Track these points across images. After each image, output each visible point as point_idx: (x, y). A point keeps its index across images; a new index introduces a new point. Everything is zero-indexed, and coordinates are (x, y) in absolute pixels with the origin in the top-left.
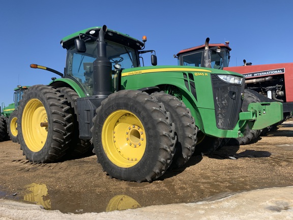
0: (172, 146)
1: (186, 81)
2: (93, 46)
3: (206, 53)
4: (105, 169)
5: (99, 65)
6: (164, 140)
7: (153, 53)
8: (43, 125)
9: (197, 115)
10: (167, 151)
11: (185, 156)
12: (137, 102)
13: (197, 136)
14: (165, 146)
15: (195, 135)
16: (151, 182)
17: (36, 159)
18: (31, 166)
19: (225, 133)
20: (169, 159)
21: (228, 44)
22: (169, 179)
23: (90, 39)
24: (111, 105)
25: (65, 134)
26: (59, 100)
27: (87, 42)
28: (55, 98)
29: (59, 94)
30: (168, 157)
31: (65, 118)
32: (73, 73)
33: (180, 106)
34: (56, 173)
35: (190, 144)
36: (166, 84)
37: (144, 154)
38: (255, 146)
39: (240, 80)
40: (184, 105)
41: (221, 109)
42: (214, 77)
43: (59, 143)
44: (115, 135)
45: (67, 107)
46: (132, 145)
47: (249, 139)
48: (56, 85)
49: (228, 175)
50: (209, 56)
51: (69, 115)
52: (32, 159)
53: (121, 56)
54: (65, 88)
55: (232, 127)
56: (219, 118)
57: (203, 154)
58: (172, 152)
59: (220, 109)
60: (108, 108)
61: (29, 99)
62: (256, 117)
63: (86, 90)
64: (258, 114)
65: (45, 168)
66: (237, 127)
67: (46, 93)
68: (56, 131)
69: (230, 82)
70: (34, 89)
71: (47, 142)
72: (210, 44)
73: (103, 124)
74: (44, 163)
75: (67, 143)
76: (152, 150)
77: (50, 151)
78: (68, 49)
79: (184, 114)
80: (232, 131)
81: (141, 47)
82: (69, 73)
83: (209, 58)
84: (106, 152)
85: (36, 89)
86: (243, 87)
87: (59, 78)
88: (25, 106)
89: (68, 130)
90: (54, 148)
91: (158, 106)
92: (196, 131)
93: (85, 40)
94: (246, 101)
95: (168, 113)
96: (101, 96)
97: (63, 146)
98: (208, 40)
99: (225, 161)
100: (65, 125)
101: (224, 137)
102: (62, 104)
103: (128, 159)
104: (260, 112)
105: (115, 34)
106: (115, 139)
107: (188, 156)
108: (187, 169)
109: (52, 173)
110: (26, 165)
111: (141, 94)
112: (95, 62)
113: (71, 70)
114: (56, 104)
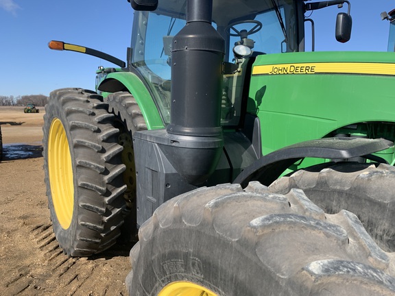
25: (107, 214)
26: (98, 131)
31: (106, 178)
51: (121, 168)
53: (258, 18)
75: (113, 228)
82: (136, 59)
89: (115, 202)
96: (184, 140)
100: (108, 193)
102: (103, 141)
113: (143, 54)
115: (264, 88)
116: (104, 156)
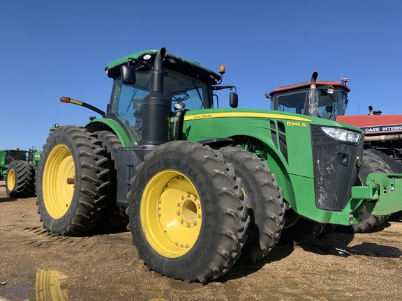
0: (241, 231)
1: (273, 132)
2: (147, 76)
3: (312, 94)
4: (142, 255)
5: (152, 104)
6: (230, 221)
7: (234, 90)
8: (70, 181)
9: (287, 185)
10: (232, 239)
11: (263, 247)
12: (194, 161)
13: (285, 217)
14: (229, 231)
15: (281, 215)
16: (205, 284)
17: (55, 229)
18: (47, 239)
19: (329, 216)
20: (235, 251)
21: (346, 82)
22: (234, 281)
23: (143, 66)
24: (157, 161)
25: (97, 198)
26: (94, 148)
27: (140, 70)
28: (88, 146)
29: (94, 140)
30: (234, 248)
31: (98, 175)
32: (119, 112)
33: (261, 170)
34: (75, 253)
35: (273, 229)
36: (244, 136)
37: (198, 240)
38: (379, 236)
39: (356, 137)
40: (267, 169)
41: (324, 178)
42: (316, 130)
43: (88, 210)
44: (160, 206)
45: (104, 159)
46: (185, 223)
47: (369, 225)
48: (94, 127)
49: (328, 285)
50: (315, 98)
51: (105, 171)
52: (51, 228)
54: (106, 132)
55: (339, 207)
56: (320, 192)
57: (295, 243)
58: (240, 241)
59: (322, 179)
60: (153, 165)
61: (55, 144)
62: (379, 194)
63: (134, 136)
64: (382, 190)
65: (64, 244)
66: (348, 209)
67: (76, 137)
68: (84, 192)
69: (340, 139)
70: (63, 131)
71: (71, 207)
72: (319, 81)
73: (144, 189)
74: (65, 235)
75: (98, 209)
76: (209, 235)
77: (74, 219)
78: (114, 79)
79: (266, 182)
80: (339, 213)
81: (216, 80)
82: (113, 111)
83: (315, 101)
84: (145, 230)
85: (65, 131)
86: (361, 146)
87: (99, 118)
88: (49, 153)
89: (102, 191)
90: (79, 215)
91: (224, 169)
92: (283, 210)
93: (137, 67)
94: (368, 168)
95: (239, 179)
96: (150, 147)
97: (92, 213)
98: (315, 75)
99: (329, 259)
100: (98, 185)
101: (327, 222)
102: (97, 154)
103: (177, 245)
104: (385, 188)
105: (178, 61)
106: (160, 212)
107: (268, 247)
108: (267, 266)
109: (70, 253)
110: (41, 237)
111: (200, 149)
112: (147, 99)
113: (117, 108)
114: (89, 154)
115: (190, 127)
116: (98, 162)
